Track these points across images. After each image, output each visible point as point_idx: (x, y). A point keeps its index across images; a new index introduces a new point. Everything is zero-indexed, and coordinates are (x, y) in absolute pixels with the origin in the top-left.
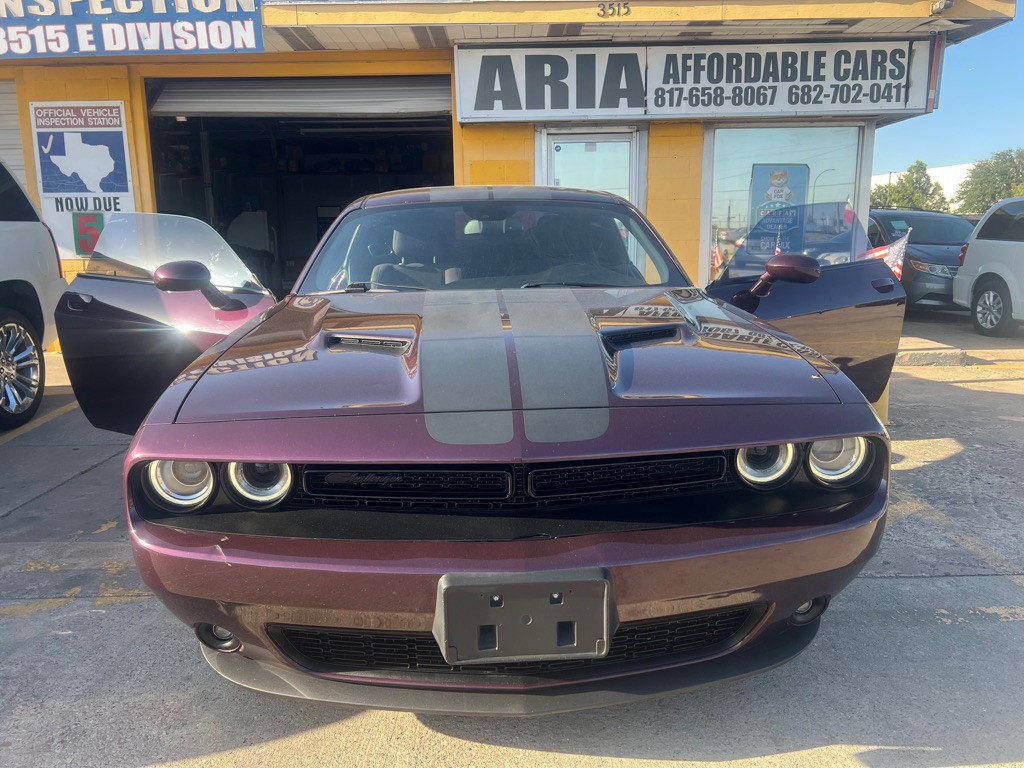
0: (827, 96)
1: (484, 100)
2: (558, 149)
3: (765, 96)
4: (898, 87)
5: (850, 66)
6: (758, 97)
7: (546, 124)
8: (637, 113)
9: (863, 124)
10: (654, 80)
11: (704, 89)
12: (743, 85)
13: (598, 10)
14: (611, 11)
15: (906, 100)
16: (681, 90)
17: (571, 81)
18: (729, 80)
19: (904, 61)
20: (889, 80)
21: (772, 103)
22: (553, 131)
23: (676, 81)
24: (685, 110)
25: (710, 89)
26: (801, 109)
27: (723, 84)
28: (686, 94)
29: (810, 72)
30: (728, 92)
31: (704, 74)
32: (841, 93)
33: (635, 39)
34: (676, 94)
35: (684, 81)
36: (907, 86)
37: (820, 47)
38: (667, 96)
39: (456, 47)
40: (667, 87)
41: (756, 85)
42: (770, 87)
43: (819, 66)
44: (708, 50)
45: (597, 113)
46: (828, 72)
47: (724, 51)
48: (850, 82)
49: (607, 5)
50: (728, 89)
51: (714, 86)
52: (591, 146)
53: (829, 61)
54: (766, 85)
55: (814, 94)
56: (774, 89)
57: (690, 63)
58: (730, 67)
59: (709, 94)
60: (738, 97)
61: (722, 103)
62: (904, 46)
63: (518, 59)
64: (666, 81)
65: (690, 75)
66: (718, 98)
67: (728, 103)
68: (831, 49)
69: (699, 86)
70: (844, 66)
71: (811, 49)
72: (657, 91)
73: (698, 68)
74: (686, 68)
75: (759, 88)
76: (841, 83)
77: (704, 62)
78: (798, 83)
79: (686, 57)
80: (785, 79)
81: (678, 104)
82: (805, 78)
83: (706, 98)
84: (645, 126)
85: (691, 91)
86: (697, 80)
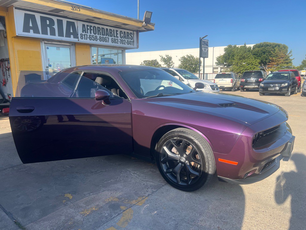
0: (119, 42)
1: (26, 29)
2: (48, 48)
3: (107, 40)
4: (132, 41)
5: (123, 35)
6: (105, 40)
7: (44, 40)
8: (76, 40)
9: (123, 49)
10: (80, 31)
11: (93, 36)
12: (102, 36)
13: (71, 8)
14: (75, 9)
15: (134, 45)
16: (87, 35)
17: (56, 27)
18: (98, 34)
19: (132, 36)
20: (130, 40)
21: (108, 42)
22: (46, 42)
23: (86, 32)
24: (88, 41)
25: (94, 36)
26: (114, 44)
27: (97, 35)
28: (88, 37)
29: (115, 35)
30: (98, 38)
31: (92, 31)
32: (122, 42)
33: (74, 18)
34: (86, 36)
35: (88, 33)
36: (133, 42)
37: (117, 29)
38: (83, 36)
39: (14, 8)
40: (84, 34)
41: (104, 36)
42: (107, 38)
43: (117, 34)
44: (93, 25)
45: (64, 38)
46: (119, 35)
47: (97, 26)
48: (123, 39)
49: (74, 7)
50: (98, 36)
51: (95, 35)
52: (58, 48)
53: (118, 33)
54: (107, 37)
55: (116, 41)
56: (108, 38)
57: (89, 28)
58: (98, 31)
59: (94, 37)
60: (101, 39)
61: (97, 40)
62: (132, 32)
63: (38, 16)
64: (83, 32)
65: (89, 31)
66: (96, 39)
67: (98, 40)
68: (119, 30)
69: (91, 35)
70: (122, 35)
71: (115, 29)
72: (81, 34)
73: (91, 30)
74: (88, 29)
75: (105, 37)
76: (121, 39)
77: (92, 28)
78: (113, 37)
79: (88, 26)
80: (110, 36)
81: (87, 39)
82: (114, 37)
83: (93, 38)
84: (74, 44)
85: (90, 35)
86: (91, 33)
